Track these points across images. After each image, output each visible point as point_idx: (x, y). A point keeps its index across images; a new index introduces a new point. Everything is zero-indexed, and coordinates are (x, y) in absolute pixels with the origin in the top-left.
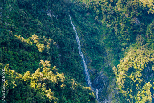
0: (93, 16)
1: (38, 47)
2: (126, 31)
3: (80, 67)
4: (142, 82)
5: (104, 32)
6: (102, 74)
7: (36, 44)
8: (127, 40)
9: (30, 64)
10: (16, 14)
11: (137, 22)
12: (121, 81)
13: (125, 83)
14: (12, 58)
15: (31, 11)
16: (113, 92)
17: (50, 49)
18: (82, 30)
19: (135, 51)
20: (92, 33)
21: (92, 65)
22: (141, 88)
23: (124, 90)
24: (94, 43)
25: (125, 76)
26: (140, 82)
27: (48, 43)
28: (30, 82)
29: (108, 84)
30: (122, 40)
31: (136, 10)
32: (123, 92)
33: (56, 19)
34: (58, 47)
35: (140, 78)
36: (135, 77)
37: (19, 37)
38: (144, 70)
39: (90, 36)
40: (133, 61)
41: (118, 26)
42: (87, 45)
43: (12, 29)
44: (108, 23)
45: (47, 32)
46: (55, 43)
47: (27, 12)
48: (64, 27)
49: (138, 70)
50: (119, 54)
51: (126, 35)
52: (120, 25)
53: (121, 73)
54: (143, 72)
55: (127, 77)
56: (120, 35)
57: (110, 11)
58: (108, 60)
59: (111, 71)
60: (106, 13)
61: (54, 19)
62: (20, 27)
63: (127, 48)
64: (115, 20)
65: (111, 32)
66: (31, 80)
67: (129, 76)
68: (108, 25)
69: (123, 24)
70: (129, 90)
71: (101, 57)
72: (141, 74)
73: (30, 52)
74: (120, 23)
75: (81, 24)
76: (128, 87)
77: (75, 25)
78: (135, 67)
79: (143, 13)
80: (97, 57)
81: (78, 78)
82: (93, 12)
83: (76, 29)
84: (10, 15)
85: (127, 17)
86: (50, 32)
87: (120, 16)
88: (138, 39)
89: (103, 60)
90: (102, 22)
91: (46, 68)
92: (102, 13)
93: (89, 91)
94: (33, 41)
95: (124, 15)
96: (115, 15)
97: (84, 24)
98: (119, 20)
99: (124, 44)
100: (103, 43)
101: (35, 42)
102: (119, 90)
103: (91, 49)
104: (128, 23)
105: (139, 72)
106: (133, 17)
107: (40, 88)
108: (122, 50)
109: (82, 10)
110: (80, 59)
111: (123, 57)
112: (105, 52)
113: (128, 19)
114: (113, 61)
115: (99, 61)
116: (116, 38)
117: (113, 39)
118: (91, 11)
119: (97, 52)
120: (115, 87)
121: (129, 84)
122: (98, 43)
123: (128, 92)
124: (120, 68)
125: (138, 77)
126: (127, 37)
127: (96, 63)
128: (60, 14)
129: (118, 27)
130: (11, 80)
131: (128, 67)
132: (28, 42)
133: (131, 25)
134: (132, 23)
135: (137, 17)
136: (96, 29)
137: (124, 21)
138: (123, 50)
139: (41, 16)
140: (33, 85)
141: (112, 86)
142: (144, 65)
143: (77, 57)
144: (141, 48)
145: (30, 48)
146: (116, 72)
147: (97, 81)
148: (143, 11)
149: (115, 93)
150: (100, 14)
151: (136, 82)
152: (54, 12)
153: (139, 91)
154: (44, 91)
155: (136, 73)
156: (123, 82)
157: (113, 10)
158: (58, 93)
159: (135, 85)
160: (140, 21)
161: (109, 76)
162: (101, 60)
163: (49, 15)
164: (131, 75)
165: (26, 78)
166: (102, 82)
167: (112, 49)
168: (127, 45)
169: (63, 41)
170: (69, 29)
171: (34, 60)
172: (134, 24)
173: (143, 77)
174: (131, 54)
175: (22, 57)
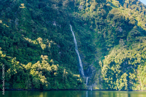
0: (88, 26)
1: (42, 46)
2: (112, 36)
3: (74, 61)
4: (120, 72)
5: (96, 37)
6: (92, 66)
7: (40, 44)
8: (112, 42)
9: (34, 58)
10: (29, 23)
11: (121, 30)
12: (105, 71)
13: (107, 73)
14: (21, 53)
15: (41, 22)
16: (98, 79)
17: (51, 48)
18: (79, 35)
19: (117, 50)
20: (86, 37)
21: (86, 60)
22: (120, 77)
23: (107, 78)
24: (87, 44)
25: (108, 68)
26: (119, 73)
27: (50, 44)
28: (30, 70)
29: (95, 73)
30: (109, 43)
31: (120, 21)
32: (106, 79)
33: (59, 27)
34: (59, 46)
35: (119, 69)
36: (116, 69)
37: (27, 39)
38: (122, 64)
39: (85, 40)
40: (114, 57)
41: (106, 32)
42: (82, 46)
43: (24, 34)
44: (99, 30)
45: (51, 36)
46: (56, 43)
47: (38, 22)
48: (65, 33)
49: (118, 64)
50: (105, 52)
51: (112, 39)
52: (108, 32)
53: (105, 66)
54: (122, 65)
55: (109, 69)
56: (107, 39)
57: (101, 22)
58: (98, 56)
59: (98, 64)
60: (98, 24)
61: (58, 27)
62: (30, 32)
63: (112, 48)
64: (104, 29)
65: (101, 37)
66: (31, 69)
67: (111, 68)
68: (99, 32)
69: (110, 31)
70: (110, 78)
71: (92, 54)
72: (120, 66)
73: (35, 50)
74: (108, 30)
75: (79, 31)
76: (110, 76)
77: (74, 32)
78: (116, 62)
79: (125, 24)
80: (89, 54)
81: (73, 68)
82: (88, 23)
83: (74, 34)
84: (24, 24)
85: (113, 26)
86: (53, 36)
87: (108, 25)
88: (121, 42)
89: (94, 56)
90: (95, 30)
91: (44, 60)
92: (96, 23)
93: (78, 78)
94: (38, 42)
95: (111, 25)
96: (104, 25)
97: (81, 31)
98: (107, 28)
99: (110, 45)
100: (95, 44)
101: (40, 42)
102: (103, 78)
103: (85, 48)
104: (113, 31)
105: (118, 65)
106: (118, 27)
107: (37, 75)
108: (107, 50)
109: (81, 22)
110: (76, 55)
111: (108, 54)
112: (96, 50)
113: (114, 28)
114: (101, 57)
115: (90, 57)
116: (104, 41)
117: (102, 42)
118: (87, 22)
119: (89, 51)
120: (100, 75)
121: (110, 74)
122: (90, 45)
123: (110, 79)
124: (104, 62)
125: (117, 69)
126: (112, 40)
127: (88, 58)
128: (62, 24)
129: (107, 34)
130: (13, 68)
131: (110, 61)
132: (34, 43)
133: (116, 32)
134: (117, 31)
135: (120, 26)
136: (89, 35)
137: (111, 29)
138: (109, 50)
139: (48, 25)
140: (32, 72)
141: (98, 75)
142: (123, 60)
143: (73, 53)
144: (122, 48)
145: (36, 47)
146: (101, 65)
147: (88, 71)
148: (125, 22)
149: (100, 80)
150: (94, 25)
151: (116, 72)
152: (58, 23)
153: (118, 79)
154: (40, 77)
155: (116, 65)
156: (106, 72)
157: (103, 21)
158: (52, 78)
159: (115, 74)
160: (123, 29)
161: (97, 68)
162: (92, 56)
163: (55, 24)
164: (112, 67)
165: (27, 68)
166: (91, 72)
167: (101, 49)
168: (112, 46)
169: (63, 42)
170: (69, 34)
171: (38, 55)
172: (118, 31)
173: (121, 69)
174: (113, 52)
175: (28, 53)
